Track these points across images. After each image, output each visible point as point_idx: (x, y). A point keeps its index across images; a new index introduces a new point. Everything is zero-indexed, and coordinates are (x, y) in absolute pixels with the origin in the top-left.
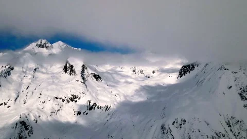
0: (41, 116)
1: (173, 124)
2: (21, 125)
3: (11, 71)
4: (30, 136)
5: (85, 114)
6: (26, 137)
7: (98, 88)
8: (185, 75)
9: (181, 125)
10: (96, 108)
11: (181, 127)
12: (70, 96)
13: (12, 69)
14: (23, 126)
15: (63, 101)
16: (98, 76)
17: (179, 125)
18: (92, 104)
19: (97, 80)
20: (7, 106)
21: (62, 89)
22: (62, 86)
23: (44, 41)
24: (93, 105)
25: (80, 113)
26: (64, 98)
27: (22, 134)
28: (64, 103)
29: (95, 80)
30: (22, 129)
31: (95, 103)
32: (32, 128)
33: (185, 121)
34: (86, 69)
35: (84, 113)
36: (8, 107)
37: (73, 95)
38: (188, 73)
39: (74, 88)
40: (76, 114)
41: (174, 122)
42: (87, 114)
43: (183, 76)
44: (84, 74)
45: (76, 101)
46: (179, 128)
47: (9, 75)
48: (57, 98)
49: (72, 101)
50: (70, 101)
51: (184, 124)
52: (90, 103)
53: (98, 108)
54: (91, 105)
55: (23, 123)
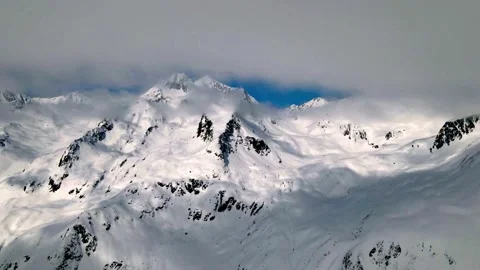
0: (120, 218)
1: (371, 255)
2: (74, 232)
3: (107, 133)
4: (89, 254)
5: (209, 218)
6: (81, 256)
7: (253, 168)
8: (448, 142)
9: (387, 258)
10: (234, 207)
11: (387, 264)
12: (188, 182)
13: (110, 128)
14: (80, 235)
15: (173, 190)
16: (262, 142)
17: (382, 257)
18: (226, 198)
19: (258, 151)
20: (79, 195)
21: (176, 166)
22: (178, 161)
23: (180, 76)
24: (227, 202)
25: (200, 216)
26: (174, 185)
27: (72, 250)
28: (173, 195)
29: (253, 150)
30: (75, 241)
31: (232, 198)
32: (95, 239)
33: (399, 250)
34: (238, 128)
35: (207, 216)
36: (81, 197)
37: (193, 181)
38: (457, 139)
39: (199, 167)
40: (192, 218)
41: (373, 251)
42: (212, 219)
43: (445, 145)
44: (231, 138)
45: (197, 192)
46: (383, 265)
47: (101, 139)
48: (161, 185)
49: (190, 191)
50: (185, 190)
51: (395, 256)
52: (222, 196)
53: (238, 207)
54: (224, 202)
55: (79, 229)
